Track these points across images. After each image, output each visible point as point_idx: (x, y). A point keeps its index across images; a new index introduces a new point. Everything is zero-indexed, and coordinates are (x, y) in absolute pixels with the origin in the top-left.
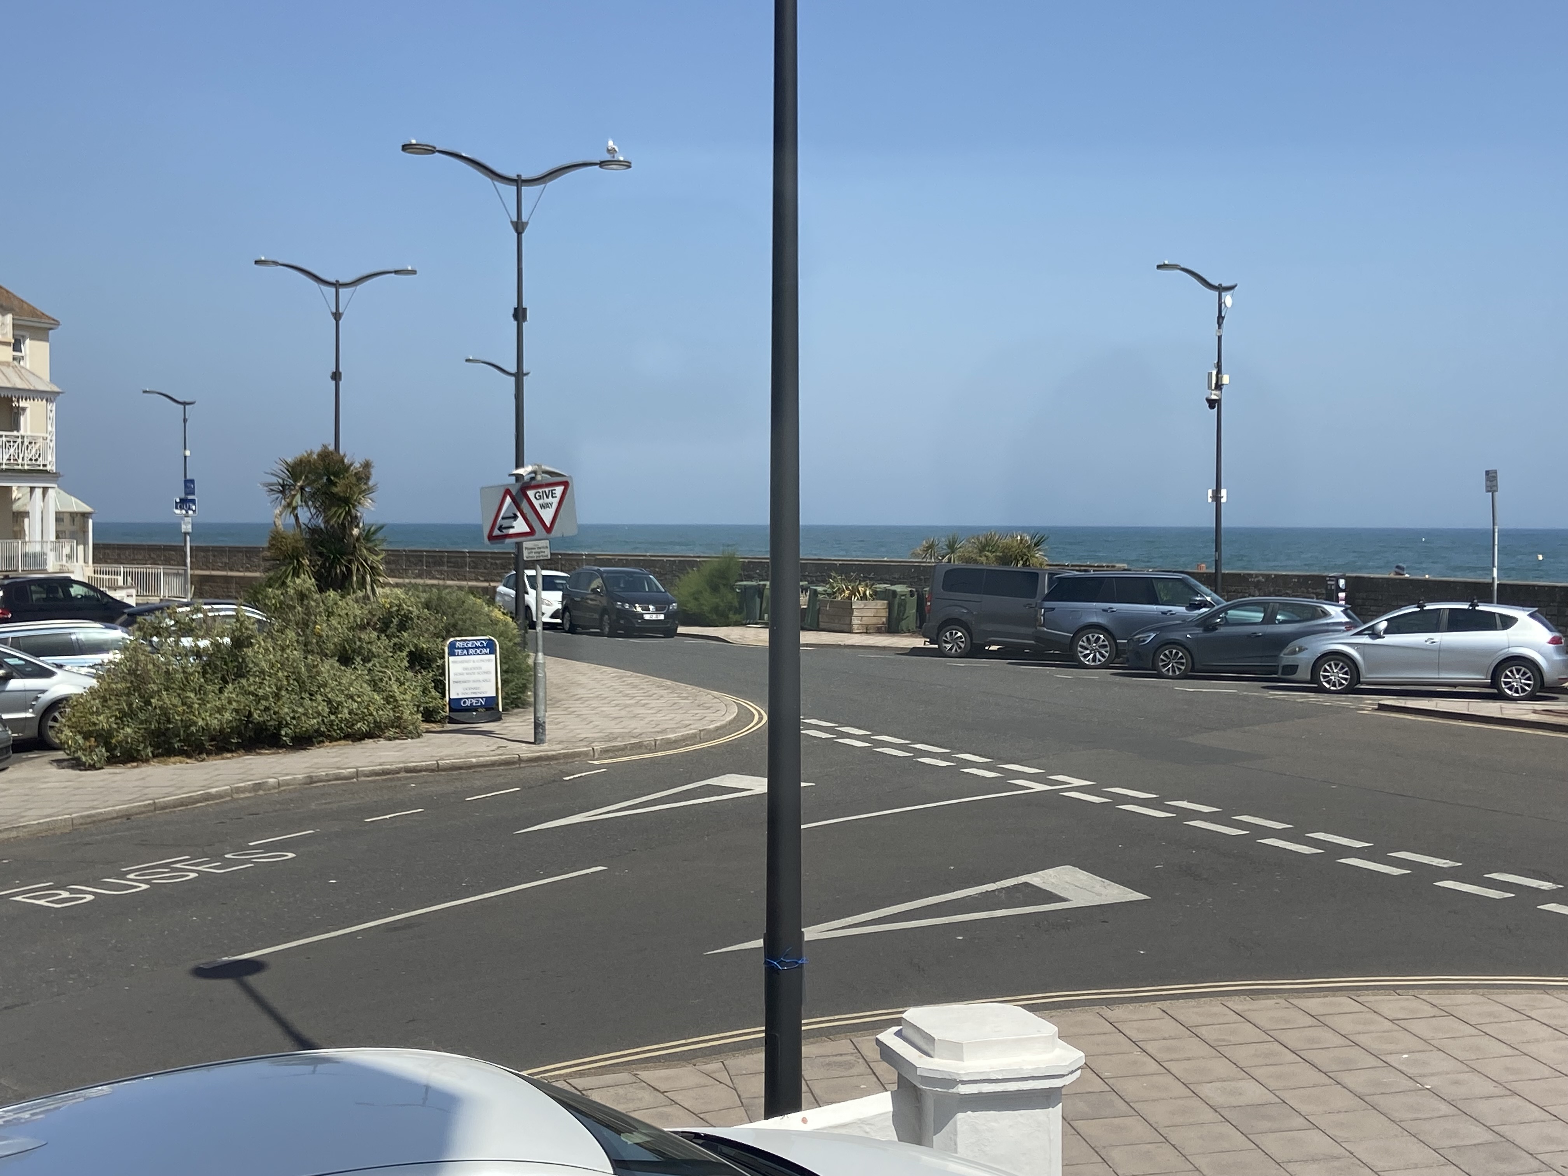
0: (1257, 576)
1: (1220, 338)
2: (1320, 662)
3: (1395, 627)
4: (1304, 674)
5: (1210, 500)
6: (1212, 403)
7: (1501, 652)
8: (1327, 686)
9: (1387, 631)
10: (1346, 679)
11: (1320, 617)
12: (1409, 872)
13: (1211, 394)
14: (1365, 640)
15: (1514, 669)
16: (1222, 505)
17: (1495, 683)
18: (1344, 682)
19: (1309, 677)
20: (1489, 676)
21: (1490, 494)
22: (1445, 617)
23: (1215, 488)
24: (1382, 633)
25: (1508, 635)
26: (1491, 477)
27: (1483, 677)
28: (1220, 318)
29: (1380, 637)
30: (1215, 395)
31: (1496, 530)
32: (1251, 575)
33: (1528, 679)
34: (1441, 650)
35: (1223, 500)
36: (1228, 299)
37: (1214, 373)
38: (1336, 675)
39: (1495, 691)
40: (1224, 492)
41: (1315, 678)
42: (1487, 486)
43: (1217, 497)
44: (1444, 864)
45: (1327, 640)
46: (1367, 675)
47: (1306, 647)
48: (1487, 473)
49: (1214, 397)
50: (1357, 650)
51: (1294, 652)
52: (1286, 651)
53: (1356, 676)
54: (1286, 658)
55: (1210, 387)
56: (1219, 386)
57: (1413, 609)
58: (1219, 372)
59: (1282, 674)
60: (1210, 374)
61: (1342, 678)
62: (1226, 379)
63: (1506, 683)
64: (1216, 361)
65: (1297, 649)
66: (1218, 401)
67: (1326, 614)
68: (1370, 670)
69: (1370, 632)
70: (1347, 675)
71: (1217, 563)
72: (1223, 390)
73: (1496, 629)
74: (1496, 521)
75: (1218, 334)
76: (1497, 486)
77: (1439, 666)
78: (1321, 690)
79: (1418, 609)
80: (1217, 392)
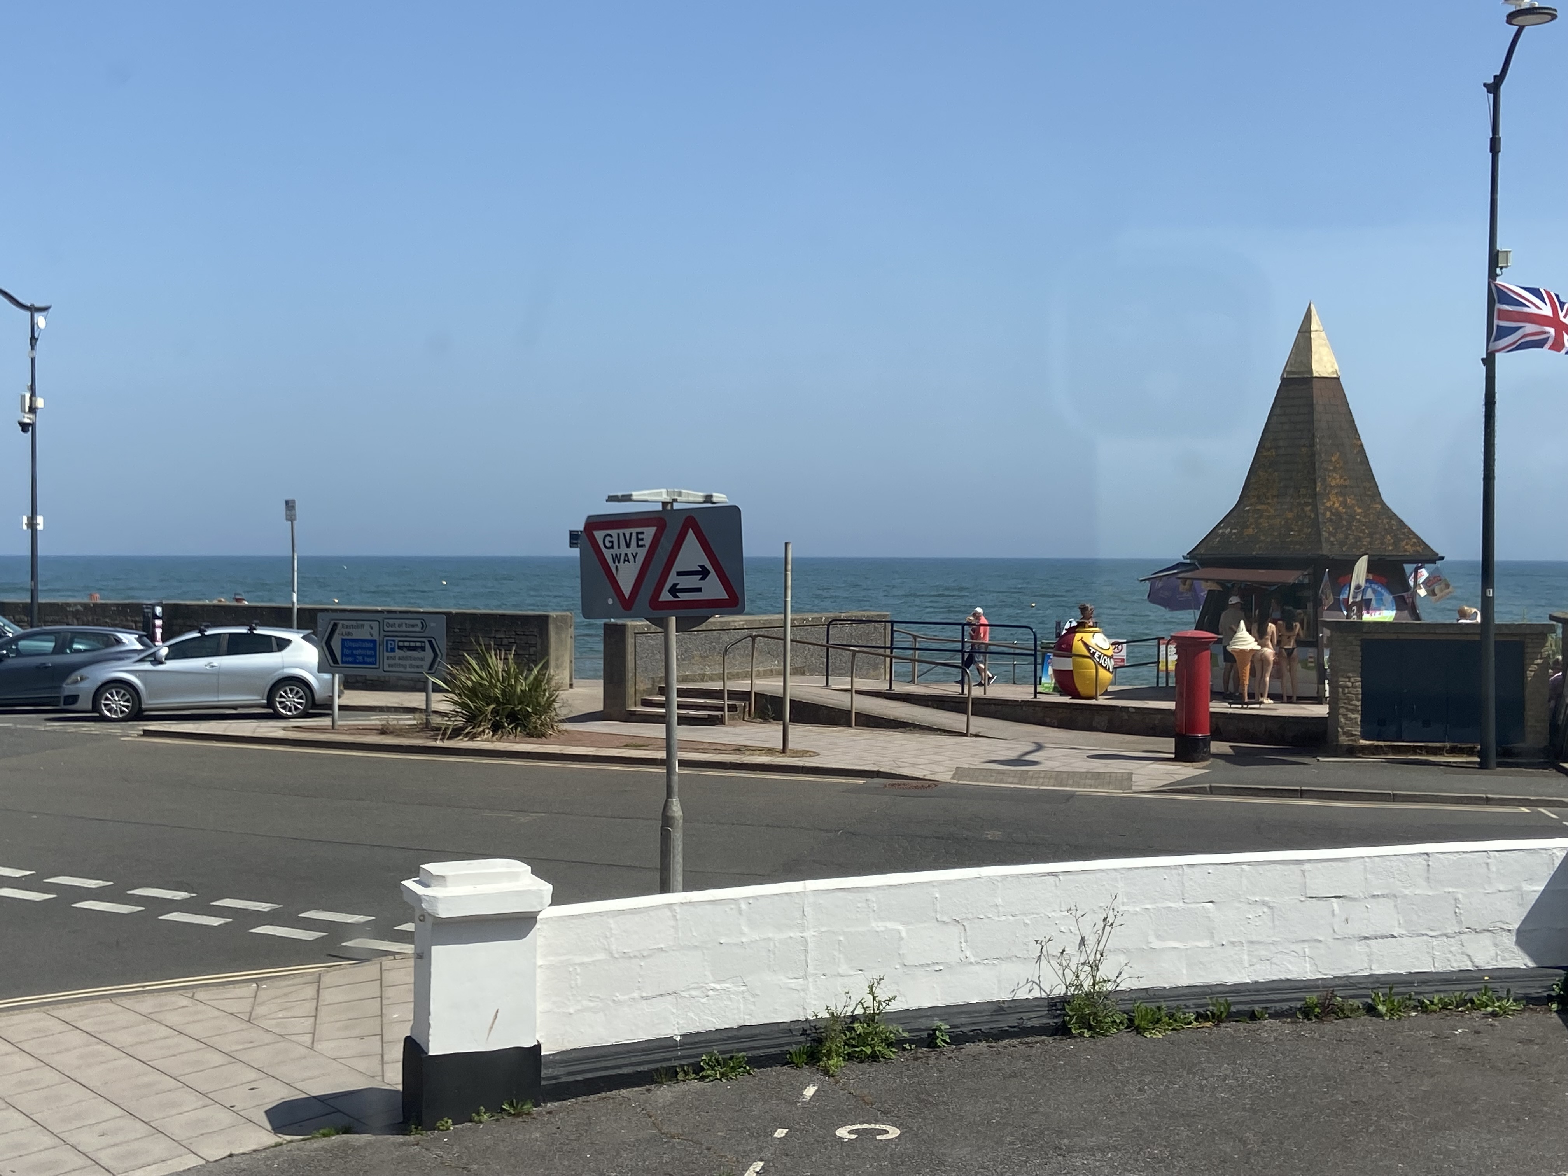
0: (75, 604)
1: (33, 360)
2: (103, 689)
3: (177, 652)
4: (85, 703)
5: (25, 527)
6: (24, 427)
7: (275, 674)
8: (108, 714)
9: (168, 658)
10: (127, 707)
11: (112, 645)
12: (55, 896)
13: (24, 417)
14: (147, 666)
15: (287, 689)
16: (38, 532)
17: (270, 704)
18: (125, 709)
19: (90, 707)
20: (265, 697)
21: (290, 522)
22: (225, 643)
23: (30, 515)
24: (163, 659)
25: (282, 657)
26: (290, 505)
27: (259, 698)
28: (33, 340)
29: (161, 663)
30: (28, 418)
31: (296, 557)
32: (68, 605)
33: (301, 698)
34: (219, 673)
35: (40, 527)
36: (41, 320)
37: (28, 395)
38: (117, 702)
39: (271, 711)
40: (40, 520)
41: (96, 707)
42: (287, 515)
43: (32, 524)
44: (95, 884)
45: (111, 668)
46: (148, 702)
47: (88, 676)
48: (287, 502)
49: (27, 421)
50: (138, 678)
51: (76, 682)
52: (69, 681)
53: (137, 702)
54: (68, 689)
55: (23, 411)
56: (33, 410)
57: (196, 635)
58: (33, 395)
59: (65, 704)
60: (23, 397)
61: (124, 706)
62: (40, 403)
63: (280, 703)
64: (29, 384)
65: (79, 679)
66: (33, 425)
67: (119, 642)
68: (152, 694)
69: (153, 659)
70: (129, 702)
71: (33, 593)
72: (37, 414)
73: (272, 651)
74: (295, 549)
75: (31, 355)
76: (295, 515)
77: (218, 691)
78: (104, 719)
79: (199, 635)
80: (31, 416)
